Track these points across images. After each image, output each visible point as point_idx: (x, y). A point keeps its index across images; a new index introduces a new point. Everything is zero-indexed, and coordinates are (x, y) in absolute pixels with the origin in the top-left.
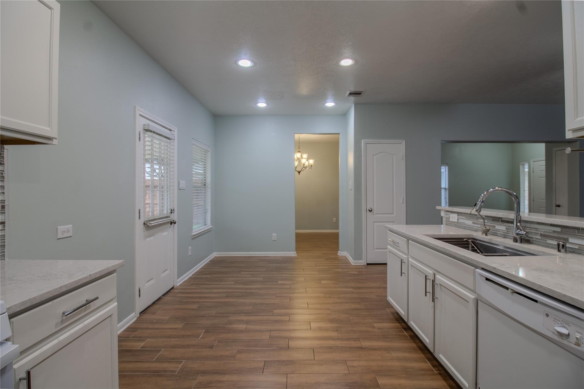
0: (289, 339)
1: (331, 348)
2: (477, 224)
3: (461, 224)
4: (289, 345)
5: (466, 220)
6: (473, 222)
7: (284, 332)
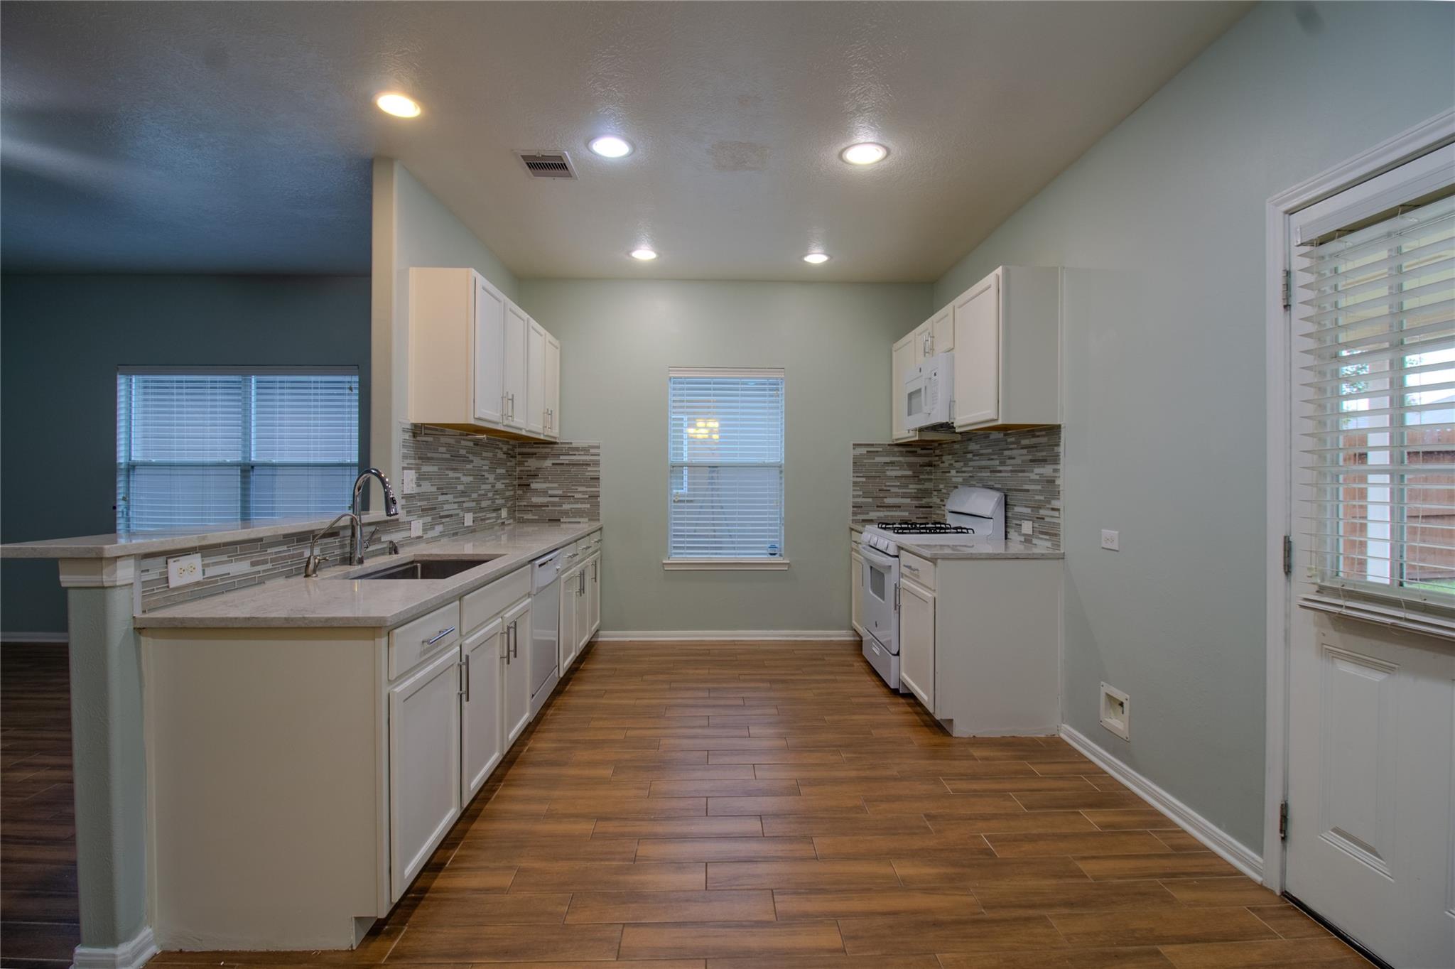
0: (764, 836)
1: (669, 818)
2: (265, 562)
3: (217, 581)
4: (760, 822)
5: (211, 568)
6: (253, 560)
7: (780, 854)
